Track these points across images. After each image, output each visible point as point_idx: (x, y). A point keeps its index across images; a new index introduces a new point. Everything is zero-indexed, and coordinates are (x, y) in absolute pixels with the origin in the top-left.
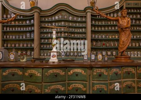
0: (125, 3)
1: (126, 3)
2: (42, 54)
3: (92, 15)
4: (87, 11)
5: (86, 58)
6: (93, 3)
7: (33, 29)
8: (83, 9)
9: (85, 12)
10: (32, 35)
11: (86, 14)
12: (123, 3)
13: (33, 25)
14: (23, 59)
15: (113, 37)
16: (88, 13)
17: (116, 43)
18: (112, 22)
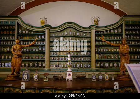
0: (124, 21)
2: (52, 66)
3: (96, 32)
4: (91, 28)
5: (95, 78)
7: (44, 43)
8: (88, 27)
10: (44, 48)
11: (91, 31)
12: (123, 21)
13: (44, 40)
14: (46, 79)
15: (115, 50)
16: (92, 30)
17: (116, 56)
18: (113, 37)
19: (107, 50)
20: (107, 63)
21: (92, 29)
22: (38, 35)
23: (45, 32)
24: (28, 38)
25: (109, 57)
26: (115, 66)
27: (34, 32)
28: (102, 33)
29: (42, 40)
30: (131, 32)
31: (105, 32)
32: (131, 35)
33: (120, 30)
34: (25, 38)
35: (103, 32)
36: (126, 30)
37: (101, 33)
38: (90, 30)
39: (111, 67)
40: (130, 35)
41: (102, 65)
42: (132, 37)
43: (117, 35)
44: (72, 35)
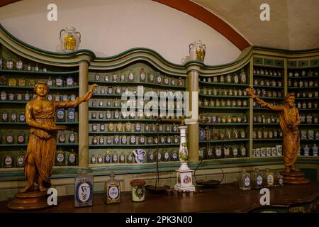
1: (254, 58)
6: (202, 54)
8: (183, 65)
9: (186, 68)
11: (187, 74)
12: (250, 58)
14: (142, 195)
15: (235, 120)
16: (192, 73)
17: (236, 132)
18: (231, 91)
19: (219, 120)
20: (218, 148)
21: (190, 71)
22: (54, 77)
23: (77, 68)
24: (22, 83)
25: (222, 136)
26: (235, 154)
27: (42, 66)
28: (209, 80)
29: (67, 90)
30: (262, 83)
31: (215, 79)
32: (264, 88)
33: (243, 77)
34: (12, 83)
35: (212, 78)
36: (255, 77)
37: (207, 81)
38: (185, 72)
39: (228, 157)
40: (261, 88)
41: (210, 153)
42: (264, 92)
43: (238, 88)
44: (146, 82)
